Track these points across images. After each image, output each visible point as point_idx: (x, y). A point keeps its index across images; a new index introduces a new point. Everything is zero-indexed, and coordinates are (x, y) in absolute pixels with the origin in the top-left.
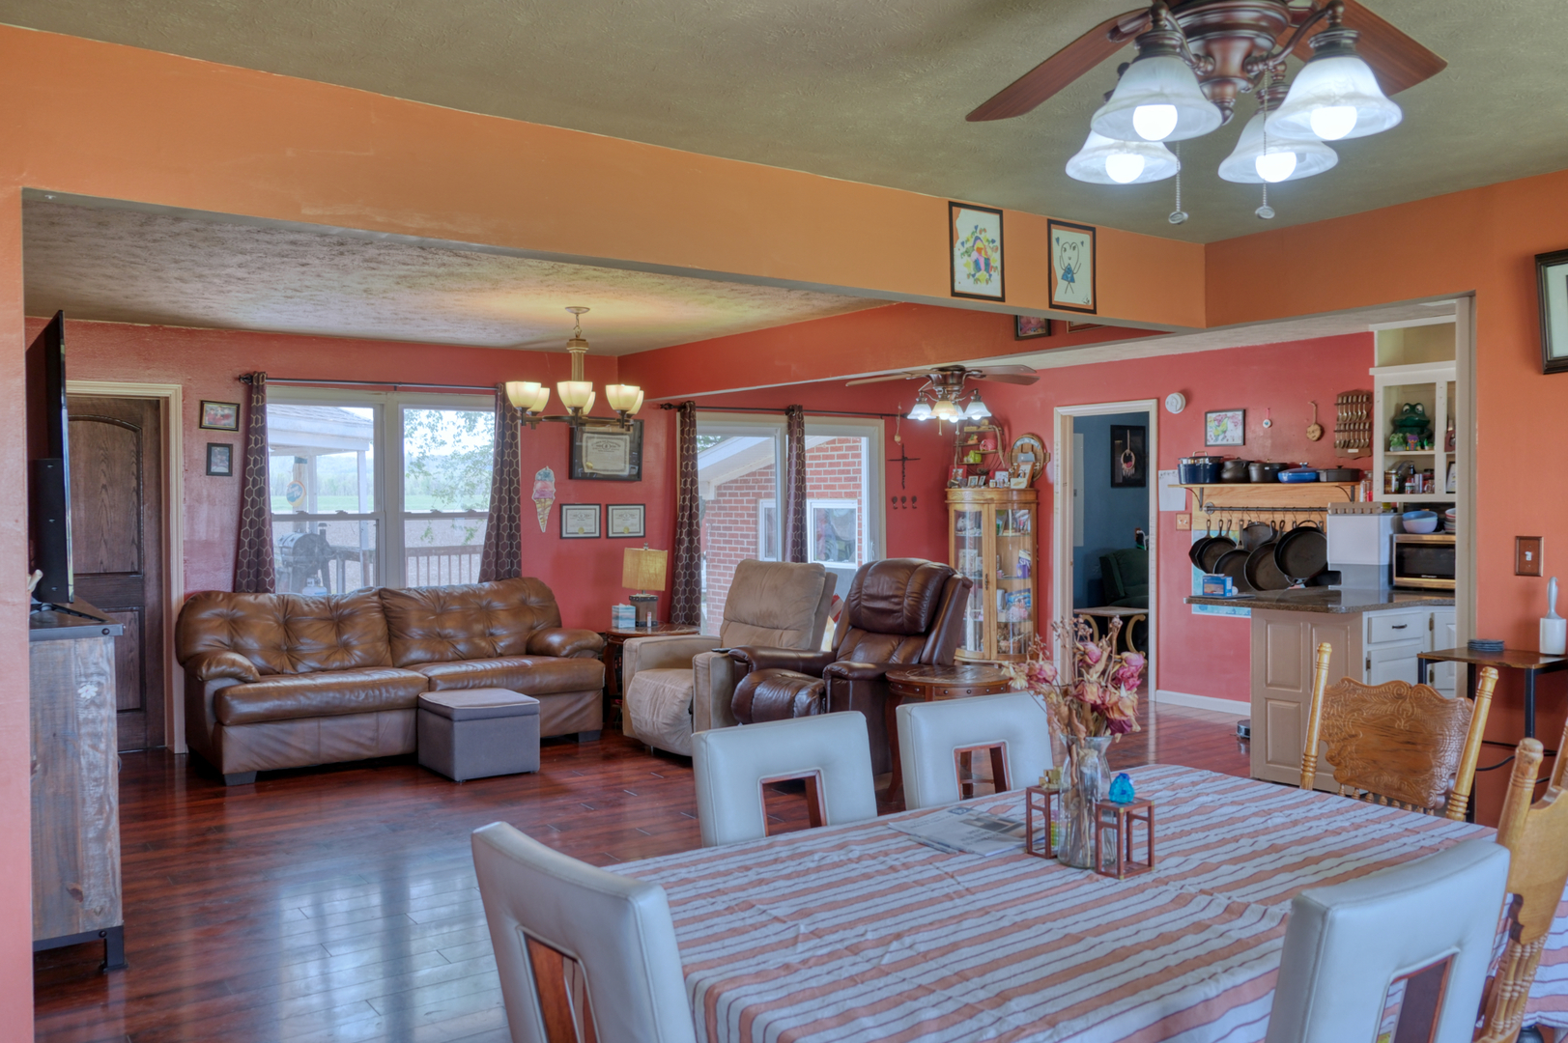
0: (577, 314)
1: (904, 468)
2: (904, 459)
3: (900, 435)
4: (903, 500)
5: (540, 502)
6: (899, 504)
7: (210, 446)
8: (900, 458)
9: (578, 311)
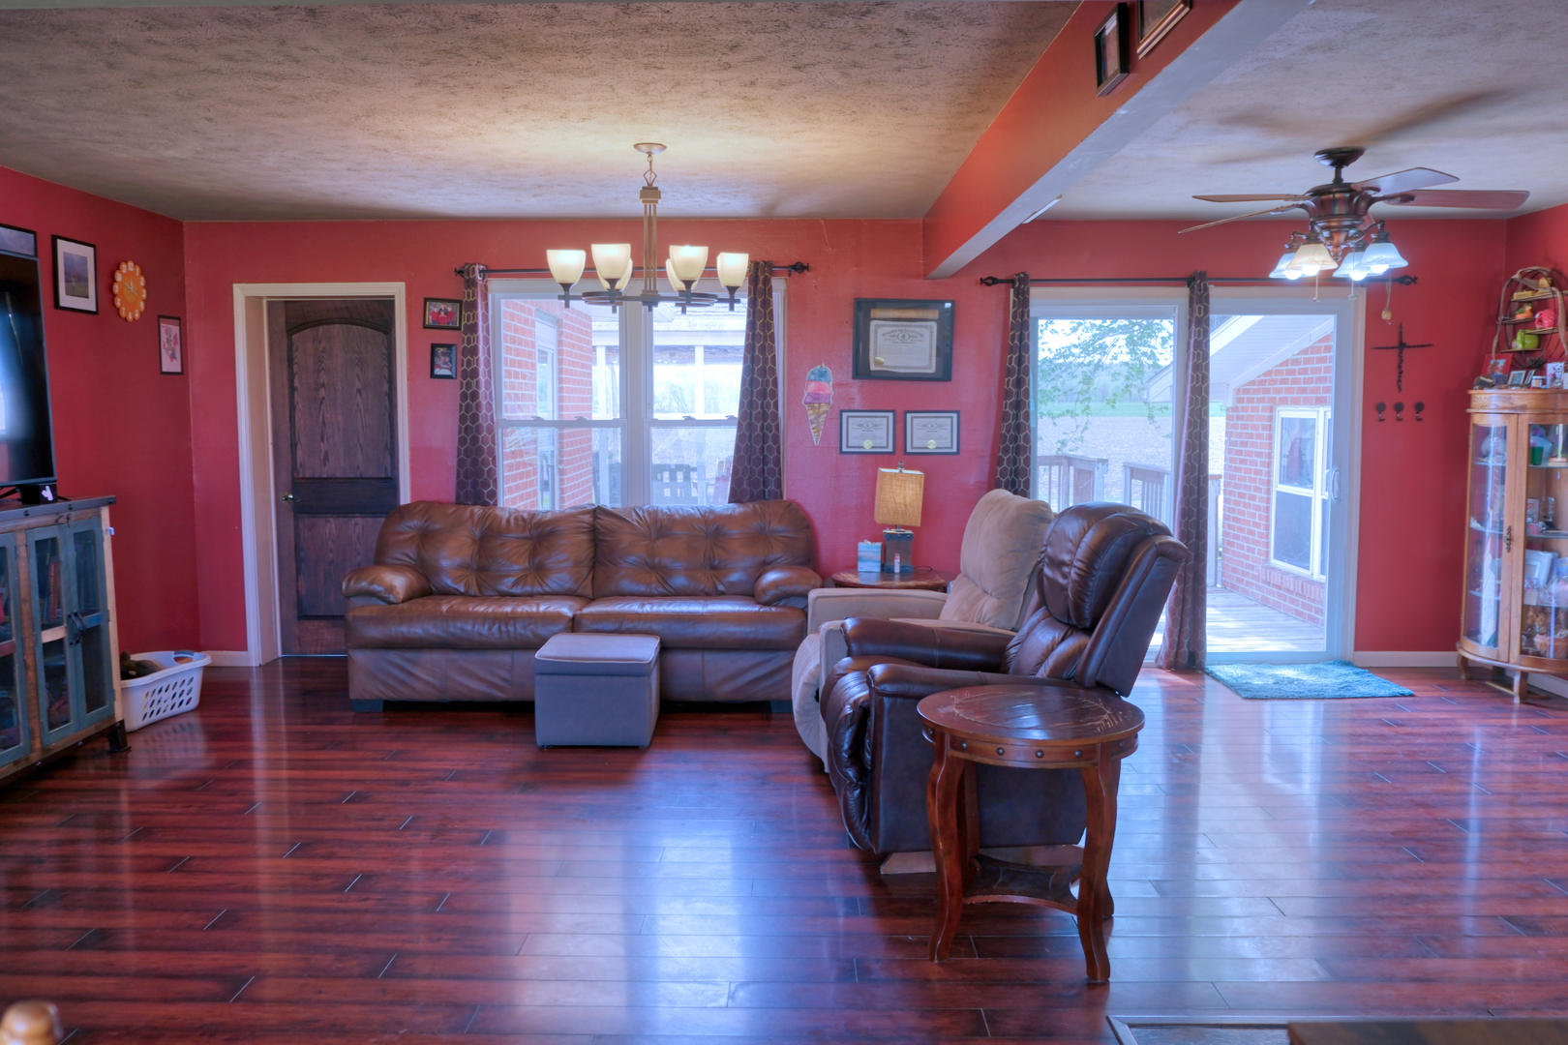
0: (650, 154)
1: (1401, 361)
2: (1402, 346)
3: (1391, 309)
4: (1399, 408)
5: (813, 408)
6: (1389, 414)
7: (434, 347)
8: (1395, 342)
9: (648, 148)
